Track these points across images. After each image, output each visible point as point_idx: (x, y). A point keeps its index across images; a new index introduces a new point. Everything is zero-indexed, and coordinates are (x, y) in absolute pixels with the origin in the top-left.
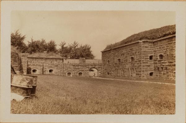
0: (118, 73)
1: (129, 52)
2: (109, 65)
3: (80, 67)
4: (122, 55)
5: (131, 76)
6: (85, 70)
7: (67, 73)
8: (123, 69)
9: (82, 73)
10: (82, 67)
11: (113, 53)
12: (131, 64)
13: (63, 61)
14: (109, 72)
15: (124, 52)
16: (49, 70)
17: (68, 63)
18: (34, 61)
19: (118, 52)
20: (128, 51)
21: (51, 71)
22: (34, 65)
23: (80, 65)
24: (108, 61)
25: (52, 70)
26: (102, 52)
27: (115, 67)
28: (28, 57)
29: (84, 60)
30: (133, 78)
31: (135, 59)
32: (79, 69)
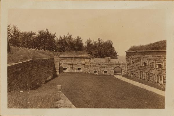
0: (143, 76)
1: (157, 58)
2: (133, 66)
3: (105, 66)
4: (148, 60)
5: (158, 82)
6: (110, 68)
7: (93, 71)
8: (148, 73)
9: (107, 72)
10: (107, 66)
11: (139, 55)
12: (158, 71)
13: (90, 60)
14: (133, 73)
15: (150, 57)
16: (77, 68)
17: (95, 62)
18: (64, 60)
19: (144, 56)
20: (155, 57)
21: (79, 69)
22: (64, 64)
23: (106, 64)
24: (133, 62)
25: (81, 68)
26: (127, 52)
27: (140, 69)
28: (60, 57)
29: (110, 60)
30: (160, 85)
31: (163, 67)
32: (104, 68)
